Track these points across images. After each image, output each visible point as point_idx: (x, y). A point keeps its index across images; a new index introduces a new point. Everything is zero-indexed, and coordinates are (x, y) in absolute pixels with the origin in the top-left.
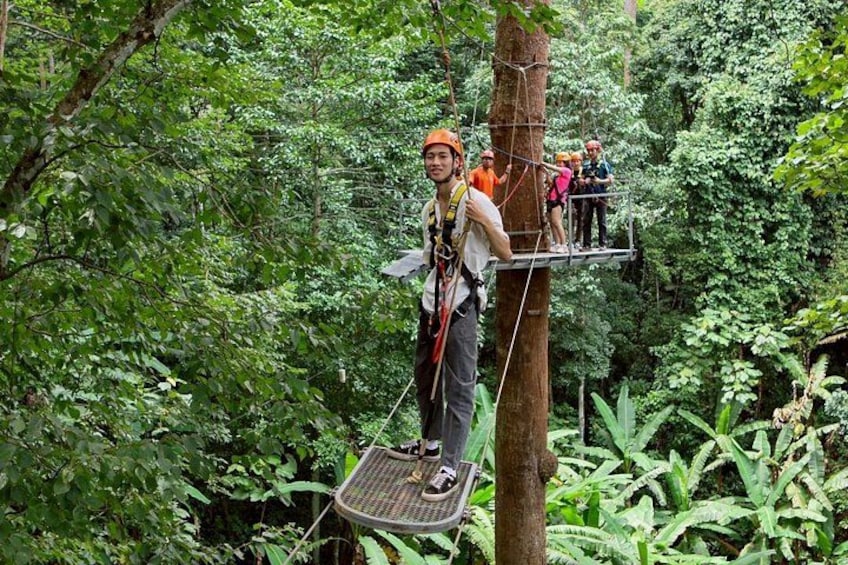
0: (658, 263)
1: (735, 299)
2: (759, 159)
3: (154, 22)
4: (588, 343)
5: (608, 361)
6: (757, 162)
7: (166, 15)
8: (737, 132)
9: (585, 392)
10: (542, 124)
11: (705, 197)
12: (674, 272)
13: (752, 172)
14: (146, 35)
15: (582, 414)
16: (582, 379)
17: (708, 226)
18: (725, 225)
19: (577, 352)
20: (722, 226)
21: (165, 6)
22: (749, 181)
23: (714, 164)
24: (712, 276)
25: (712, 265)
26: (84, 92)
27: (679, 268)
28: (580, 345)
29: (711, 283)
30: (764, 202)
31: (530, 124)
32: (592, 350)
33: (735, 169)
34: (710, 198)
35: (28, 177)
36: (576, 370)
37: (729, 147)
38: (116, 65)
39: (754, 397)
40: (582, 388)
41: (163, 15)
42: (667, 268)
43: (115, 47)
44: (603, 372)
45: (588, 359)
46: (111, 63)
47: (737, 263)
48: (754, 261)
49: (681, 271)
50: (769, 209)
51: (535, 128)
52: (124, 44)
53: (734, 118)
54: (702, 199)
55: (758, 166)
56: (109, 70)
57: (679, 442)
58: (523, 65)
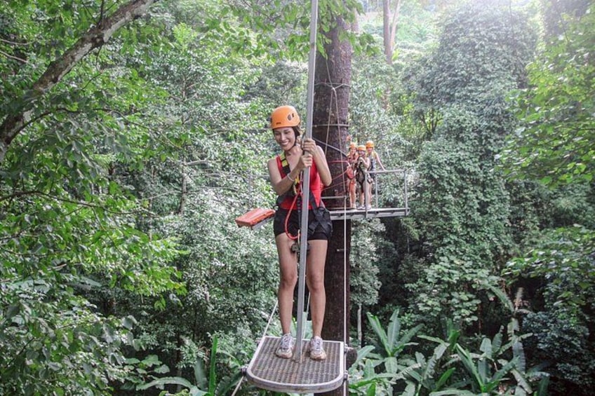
0: (410, 228)
1: (462, 252)
2: (477, 160)
3: (104, 32)
4: (364, 280)
5: (377, 292)
6: (476, 162)
7: (112, 27)
8: (464, 142)
9: (362, 314)
10: (346, 125)
11: (442, 184)
12: (421, 233)
13: (473, 168)
14: (98, 40)
15: (359, 329)
16: (360, 305)
17: (444, 203)
18: (455, 202)
19: (356, 286)
20: (453, 203)
21: (111, 21)
22: (470, 174)
23: (448, 162)
24: (447, 237)
25: (445, 229)
26: (53, 77)
27: (425, 231)
28: (358, 282)
29: (446, 241)
30: (480, 188)
31: (339, 125)
32: (367, 286)
33: (461, 165)
34: (446, 185)
35: (10, 135)
36: (355, 299)
37: (457, 151)
38: (76, 60)
39: (475, 318)
40: (359, 311)
41: (110, 27)
42: (416, 230)
43: (76, 47)
44: (373, 299)
45: (364, 291)
46: (73, 58)
47: (462, 227)
48: (473, 226)
49: (425, 233)
50: (482, 192)
51: (342, 127)
52: (82, 46)
53: (461, 132)
54: (440, 185)
55: (477, 165)
56: (71, 63)
57: (427, 349)
58: (335, 86)
